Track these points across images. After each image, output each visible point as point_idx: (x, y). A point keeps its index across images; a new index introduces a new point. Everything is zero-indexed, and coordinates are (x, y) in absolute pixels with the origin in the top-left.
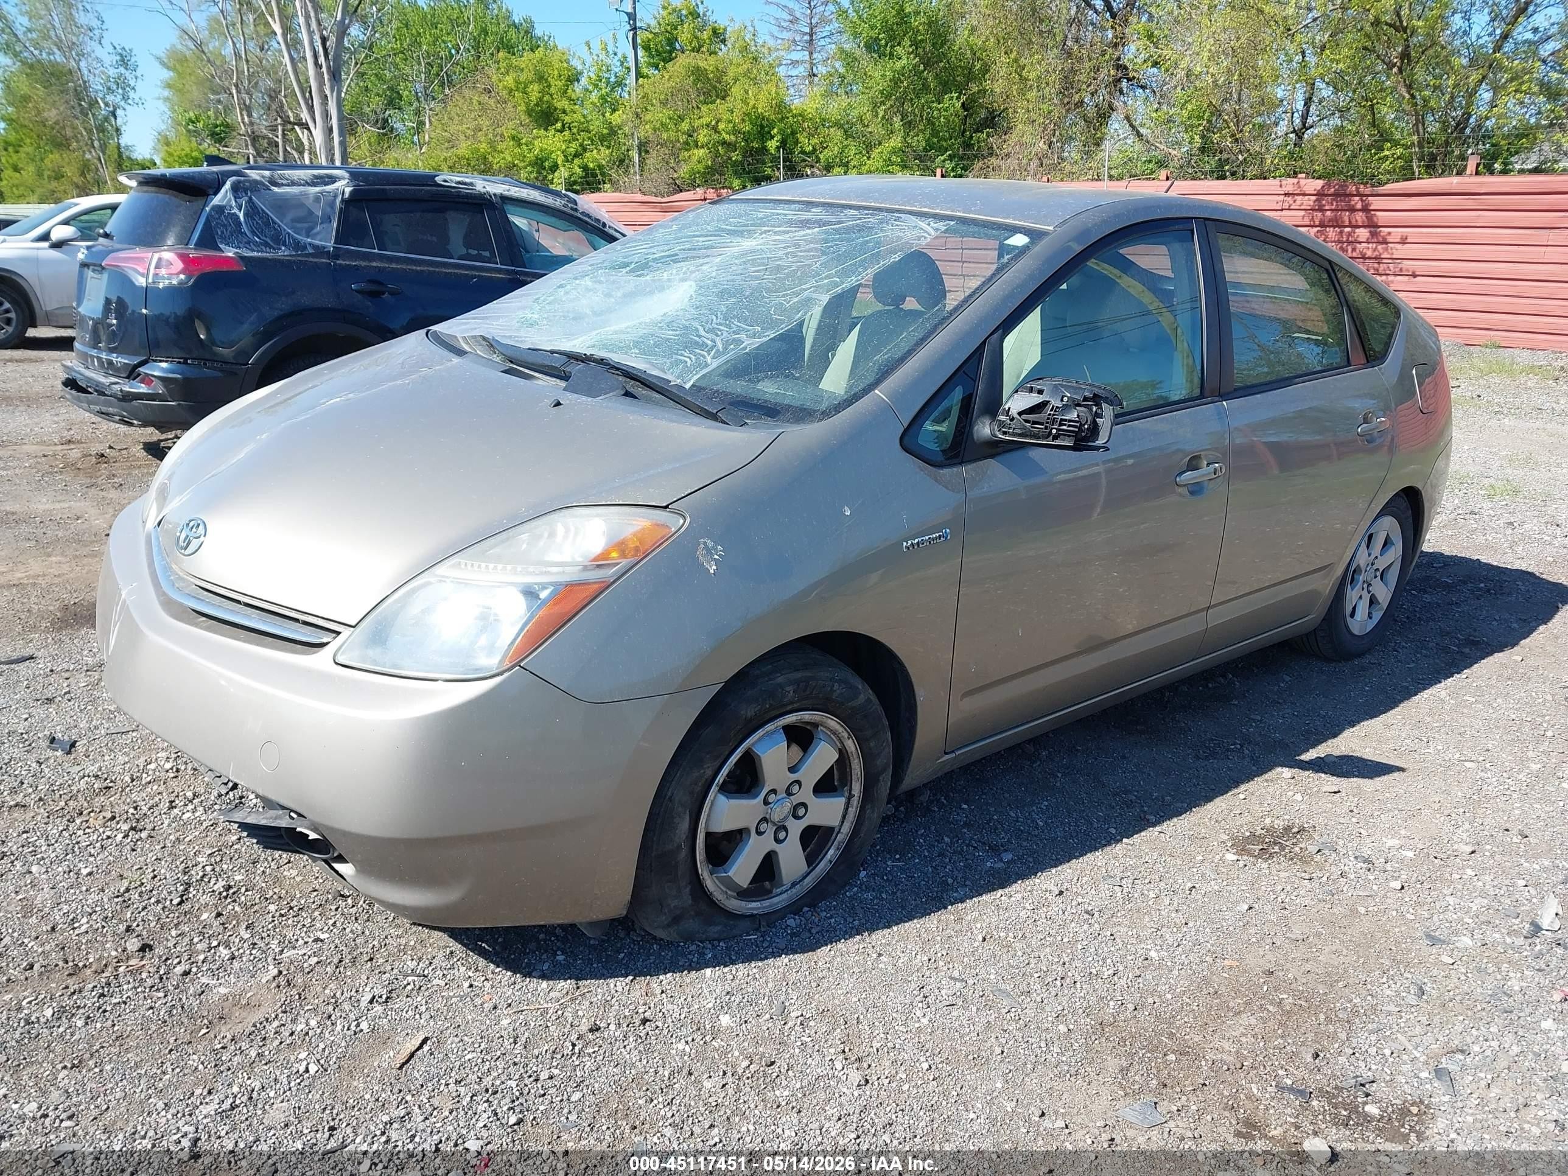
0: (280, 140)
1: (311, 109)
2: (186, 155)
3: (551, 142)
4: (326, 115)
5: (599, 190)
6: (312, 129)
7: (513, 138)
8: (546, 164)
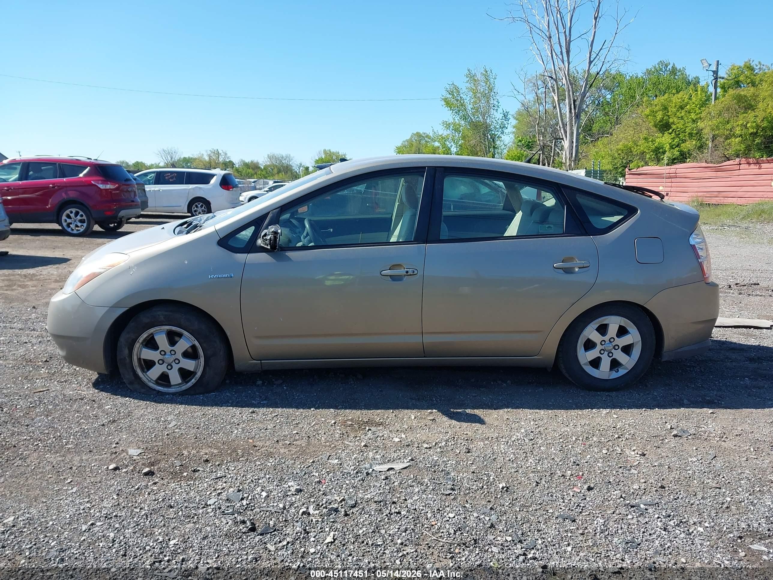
0: (553, 146)
1: (566, 132)
2: (515, 156)
3: (665, 139)
4: (572, 134)
5: (684, 162)
6: (565, 141)
7: (645, 139)
8: (661, 150)
